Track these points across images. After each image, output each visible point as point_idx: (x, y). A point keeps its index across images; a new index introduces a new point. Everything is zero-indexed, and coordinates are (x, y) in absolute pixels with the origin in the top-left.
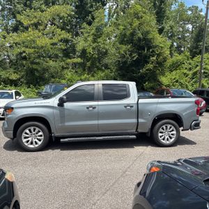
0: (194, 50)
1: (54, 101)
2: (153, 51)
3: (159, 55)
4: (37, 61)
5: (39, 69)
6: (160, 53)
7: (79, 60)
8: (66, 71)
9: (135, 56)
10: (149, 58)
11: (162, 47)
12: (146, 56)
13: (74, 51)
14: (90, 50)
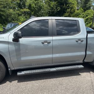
0: (84, 8)
1: (9, 37)
2: (68, 6)
3: (72, 8)
4: (3, 9)
5: (4, 14)
6: (72, 7)
7: (28, 10)
8: (20, 17)
9: (59, 9)
10: (66, 10)
11: (73, 4)
12: (65, 9)
13: (25, 6)
14: (33, 5)
